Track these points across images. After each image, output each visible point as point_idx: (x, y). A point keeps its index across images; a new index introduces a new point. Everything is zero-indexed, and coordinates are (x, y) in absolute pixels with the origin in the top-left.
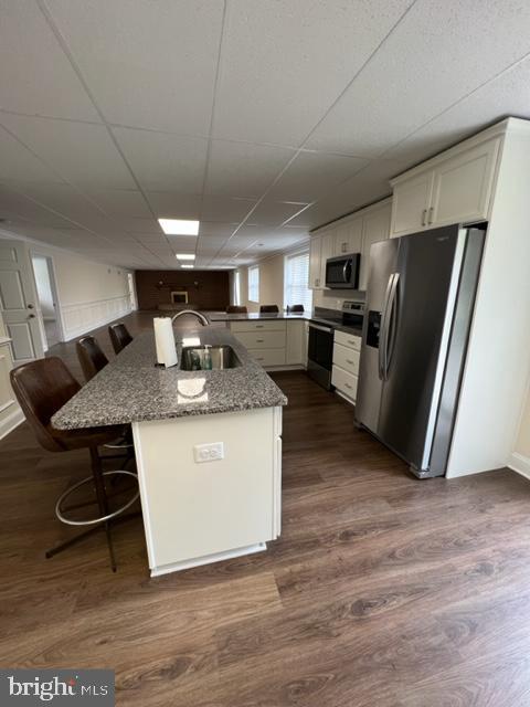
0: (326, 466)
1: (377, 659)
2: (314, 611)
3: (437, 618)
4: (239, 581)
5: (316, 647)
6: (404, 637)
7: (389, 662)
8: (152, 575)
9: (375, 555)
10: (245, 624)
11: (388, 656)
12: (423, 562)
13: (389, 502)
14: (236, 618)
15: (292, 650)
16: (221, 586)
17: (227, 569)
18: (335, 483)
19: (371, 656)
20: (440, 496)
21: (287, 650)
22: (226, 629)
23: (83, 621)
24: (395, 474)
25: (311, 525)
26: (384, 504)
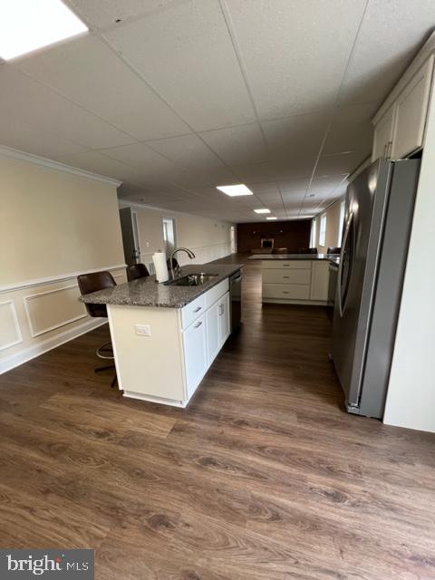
0: (273, 378)
1: (190, 489)
2: (179, 448)
3: (252, 496)
4: (157, 416)
5: (164, 463)
6: (218, 490)
7: (195, 494)
8: (124, 395)
9: (249, 442)
10: (142, 435)
11: (198, 492)
12: (282, 463)
13: (299, 417)
14: (141, 430)
15: (152, 457)
16: (148, 414)
17: (157, 408)
18: (266, 390)
19: (187, 485)
20: (357, 432)
21: (149, 456)
22: (133, 432)
23: (88, 401)
24: (329, 402)
25: (223, 407)
26: (294, 417)
